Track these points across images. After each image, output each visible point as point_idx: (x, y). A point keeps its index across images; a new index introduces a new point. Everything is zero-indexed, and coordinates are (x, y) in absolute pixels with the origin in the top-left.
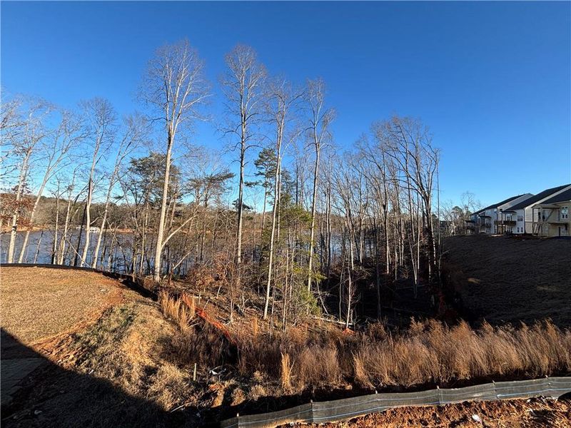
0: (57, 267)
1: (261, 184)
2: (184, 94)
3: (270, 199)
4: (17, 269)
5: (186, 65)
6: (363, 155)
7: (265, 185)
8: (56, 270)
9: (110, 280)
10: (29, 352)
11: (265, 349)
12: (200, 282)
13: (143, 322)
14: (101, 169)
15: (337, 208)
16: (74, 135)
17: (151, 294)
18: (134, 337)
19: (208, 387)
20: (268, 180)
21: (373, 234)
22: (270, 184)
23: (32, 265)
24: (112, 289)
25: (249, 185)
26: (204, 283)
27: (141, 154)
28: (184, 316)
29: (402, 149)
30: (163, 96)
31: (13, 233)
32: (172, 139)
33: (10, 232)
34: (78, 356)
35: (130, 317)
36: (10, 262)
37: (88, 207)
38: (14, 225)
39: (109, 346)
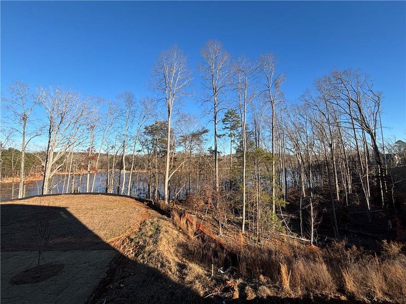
0: (110, 194)
1: (227, 135)
2: (176, 81)
3: (235, 145)
4: (92, 196)
5: (176, 61)
6: (308, 105)
7: (230, 136)
8: (110, 197)
9: (139, 203)
10: (108, 247)
11: (259, 258)
12: (196, 205)
13: (166, 232)
14: (129, 134)
15: (289, 149)
16: (115, 116)
17: (166, 213)
18: (164, 241)
19: (226, 283)
20: (232, 132)
21: (319, 167)
22: (234, 135)
23: (98, 194)
24: (142, 209)
25: (219, 136)
26: (198, 206)
27: (150, 122)
28: (190, 229)
29: (343, 97)
30: (163, 85)
31: (89, 175)
32: (171, 111)
33: (87, 174)
34: (135, 251)
35: (158, 228)
36: (87, 192)
37: (124, 158)
38: (89, 170)
39: (152, 246)
